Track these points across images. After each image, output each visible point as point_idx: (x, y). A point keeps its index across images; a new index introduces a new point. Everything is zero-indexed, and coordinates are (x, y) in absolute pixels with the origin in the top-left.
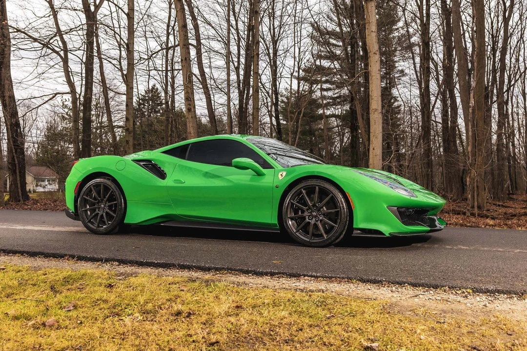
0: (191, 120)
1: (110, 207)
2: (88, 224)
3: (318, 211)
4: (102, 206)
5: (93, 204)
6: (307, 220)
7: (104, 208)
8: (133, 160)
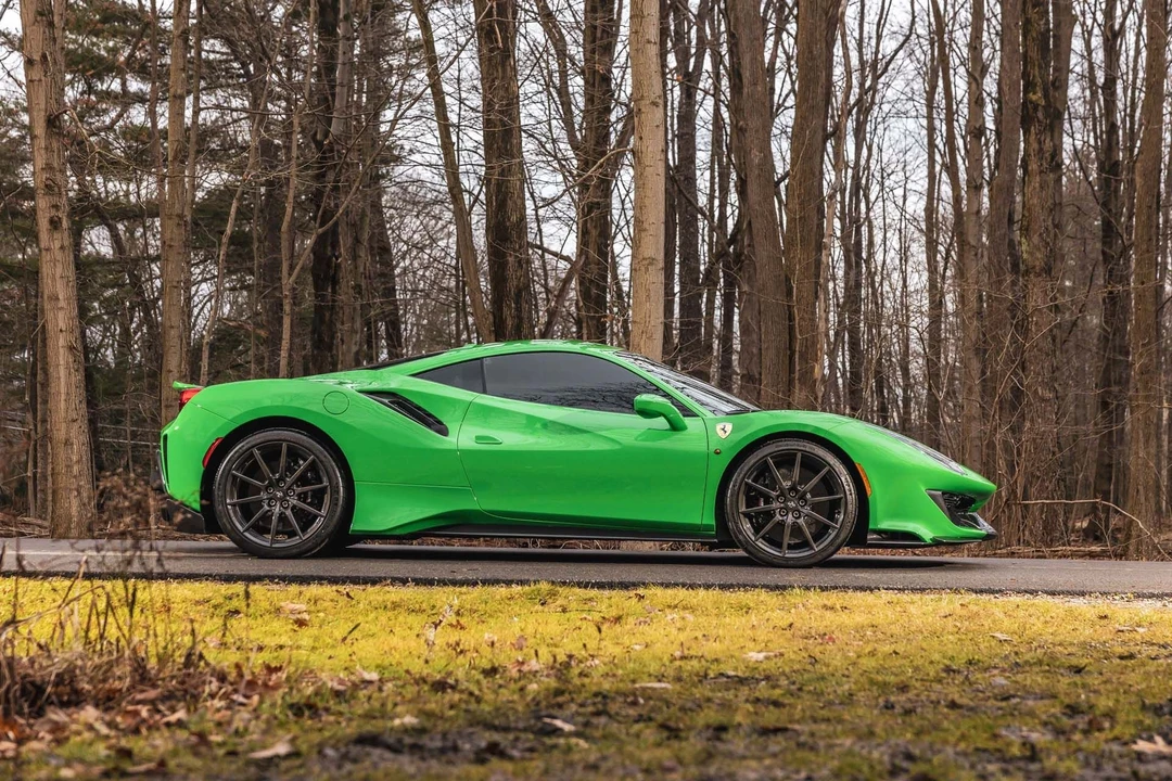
1: (302, 497)
2: (246, 534)
3: (800, 499)
4: (279, 494)
5: (258, 491)
6: (778, 517)
7: (282, 500)
8: (360, 392)
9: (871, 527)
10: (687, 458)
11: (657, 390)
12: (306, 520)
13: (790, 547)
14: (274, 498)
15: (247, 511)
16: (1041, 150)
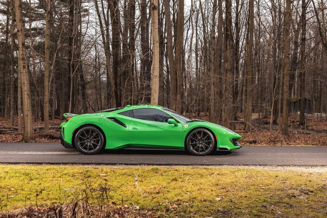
0: (25, 74)
1: (94, 141)
2: (82, 149)
3: (202, 141)
4: (89, 141)
5: (84, 140)
6: (198, 145)
7: (90, 142)
8: (107, 118)
9: (217, 147)
10: (179, 132)
11: (172, 118)
12: (95, 146)
13: (201, 151)
14: (88, 141)
15: (82, 144)
16: (230, 44)
